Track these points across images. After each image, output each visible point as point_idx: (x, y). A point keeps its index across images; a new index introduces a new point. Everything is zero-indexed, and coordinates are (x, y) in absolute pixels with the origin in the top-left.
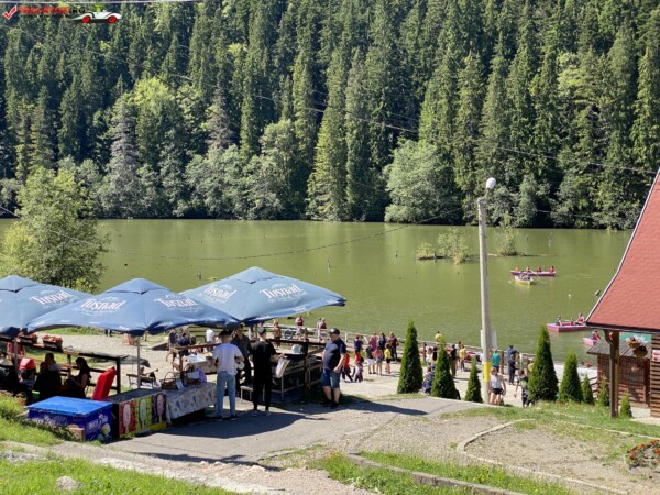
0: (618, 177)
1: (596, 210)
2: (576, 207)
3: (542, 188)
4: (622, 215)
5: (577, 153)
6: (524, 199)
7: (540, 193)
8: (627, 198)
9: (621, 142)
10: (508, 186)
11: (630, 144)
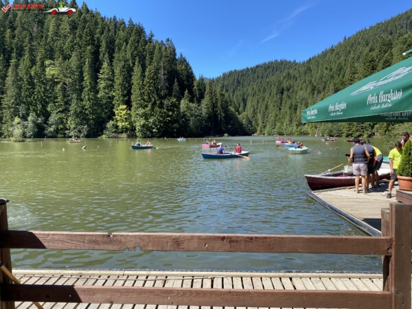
0: (77, 115)
1: (67, 129)
2: (57, 129)
3: (40, 119)
4: (80, 131)
5: (57, 104)
6: (30, 125)
7: (39, 121)
8: (81, 124)
9: (77, 99)
10: (21, 118)
11: (82, 100)
